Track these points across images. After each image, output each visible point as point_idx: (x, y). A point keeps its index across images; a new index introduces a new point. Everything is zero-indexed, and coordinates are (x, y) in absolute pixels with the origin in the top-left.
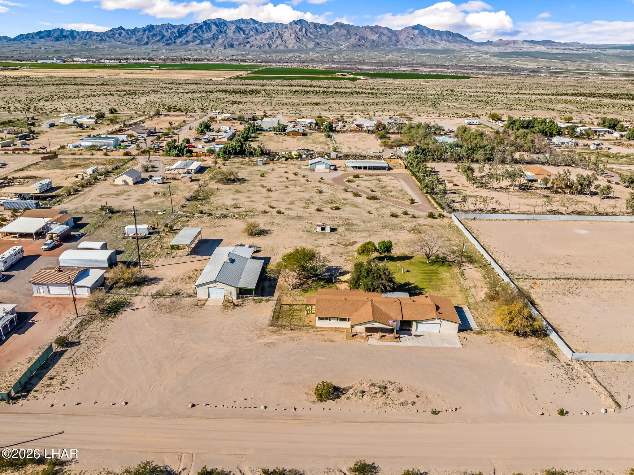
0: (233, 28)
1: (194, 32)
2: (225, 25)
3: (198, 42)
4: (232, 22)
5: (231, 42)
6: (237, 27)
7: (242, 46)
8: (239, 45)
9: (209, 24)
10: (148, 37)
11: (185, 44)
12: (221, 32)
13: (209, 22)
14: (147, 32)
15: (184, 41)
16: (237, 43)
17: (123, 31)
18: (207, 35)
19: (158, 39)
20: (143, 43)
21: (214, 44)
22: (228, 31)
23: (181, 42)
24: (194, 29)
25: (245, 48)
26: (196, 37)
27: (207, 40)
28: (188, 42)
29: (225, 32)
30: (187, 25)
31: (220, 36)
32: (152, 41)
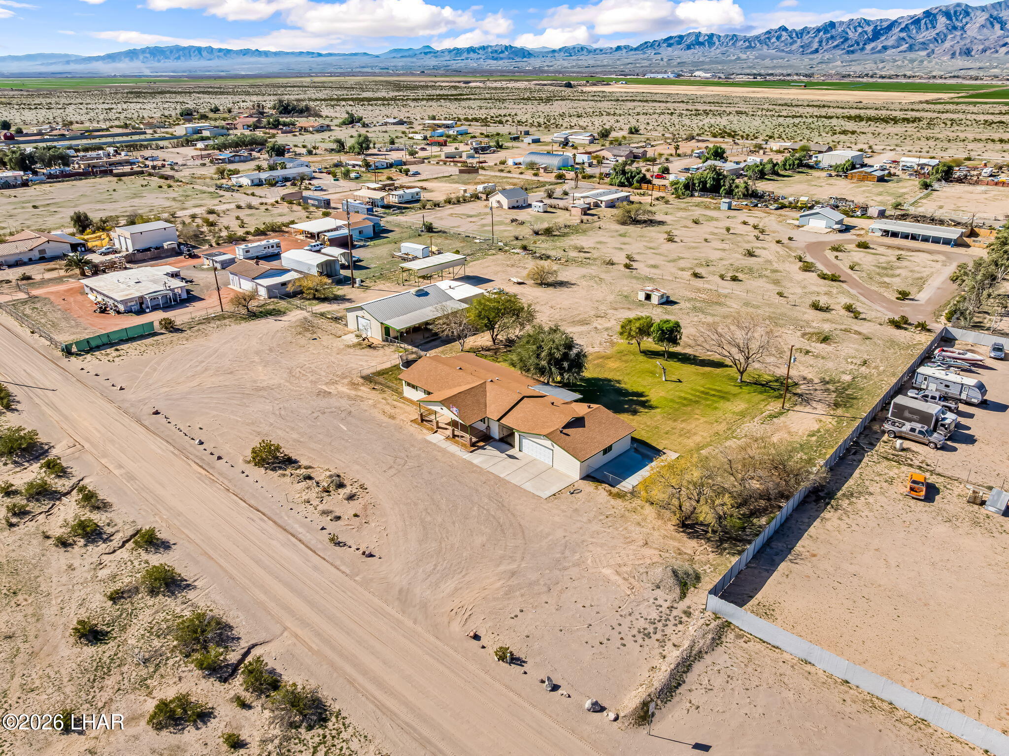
0: (982, 18)
1: (902, 30)
2: (967, 14)
3: (905, 47)
4: (983, 9)
5: (968, 46)
6: (991, 16)
7: (988, 53)
8: (984, 51)
9: (935, 16)
10: (820, 42)
11: (879, 52)
12: (955, 28)
13: (935, 12)
14: (821, 33)
15: (880, 47)
16: (981, 47)
17: (784, 33)
18: (927, 35)
19: (836, 43)
20: (809, 51)
21: (933, 51)
22: (969, 25)
23: (873, 49)
24: (903, 26)
25: (996, 55)
26: (903, 39)
27: (923, 43)
28: (885, 48)
29: (963, 28)
30: (894, 18)
31: (949, 37)
32: (825, 48)
